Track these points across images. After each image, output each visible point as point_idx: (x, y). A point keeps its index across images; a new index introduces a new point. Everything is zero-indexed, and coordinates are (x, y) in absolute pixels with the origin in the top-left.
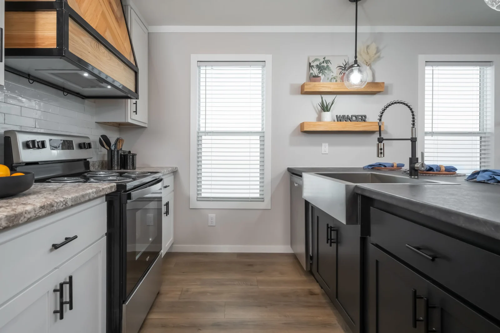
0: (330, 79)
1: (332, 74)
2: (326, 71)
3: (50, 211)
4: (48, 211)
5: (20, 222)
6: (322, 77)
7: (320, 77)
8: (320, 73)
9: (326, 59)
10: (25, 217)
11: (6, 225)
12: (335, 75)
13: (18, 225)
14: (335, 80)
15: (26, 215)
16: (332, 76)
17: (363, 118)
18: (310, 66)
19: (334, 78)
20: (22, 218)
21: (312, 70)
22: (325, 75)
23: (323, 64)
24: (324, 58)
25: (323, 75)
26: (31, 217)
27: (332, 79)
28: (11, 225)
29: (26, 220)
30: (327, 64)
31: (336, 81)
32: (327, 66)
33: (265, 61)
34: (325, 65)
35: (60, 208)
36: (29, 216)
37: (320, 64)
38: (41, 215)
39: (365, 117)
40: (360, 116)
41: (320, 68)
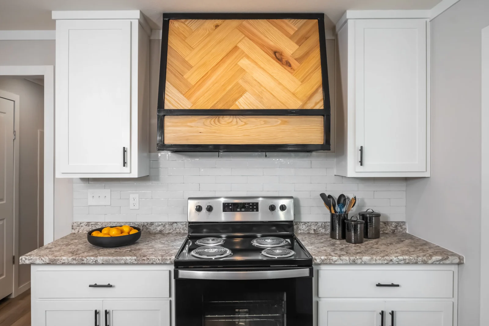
3: (80, 262)
4: (78, 262)
5: (57, 263)
10: (60, 261)
11: (49, 262)
13: (56, 264)
15: (61, 261)
20: (59, 262)
26: (65, 263)
28: (52, 263)
29: (61, 263)
35: (90, 262)
36: (64, 262)
38: (72, 263)
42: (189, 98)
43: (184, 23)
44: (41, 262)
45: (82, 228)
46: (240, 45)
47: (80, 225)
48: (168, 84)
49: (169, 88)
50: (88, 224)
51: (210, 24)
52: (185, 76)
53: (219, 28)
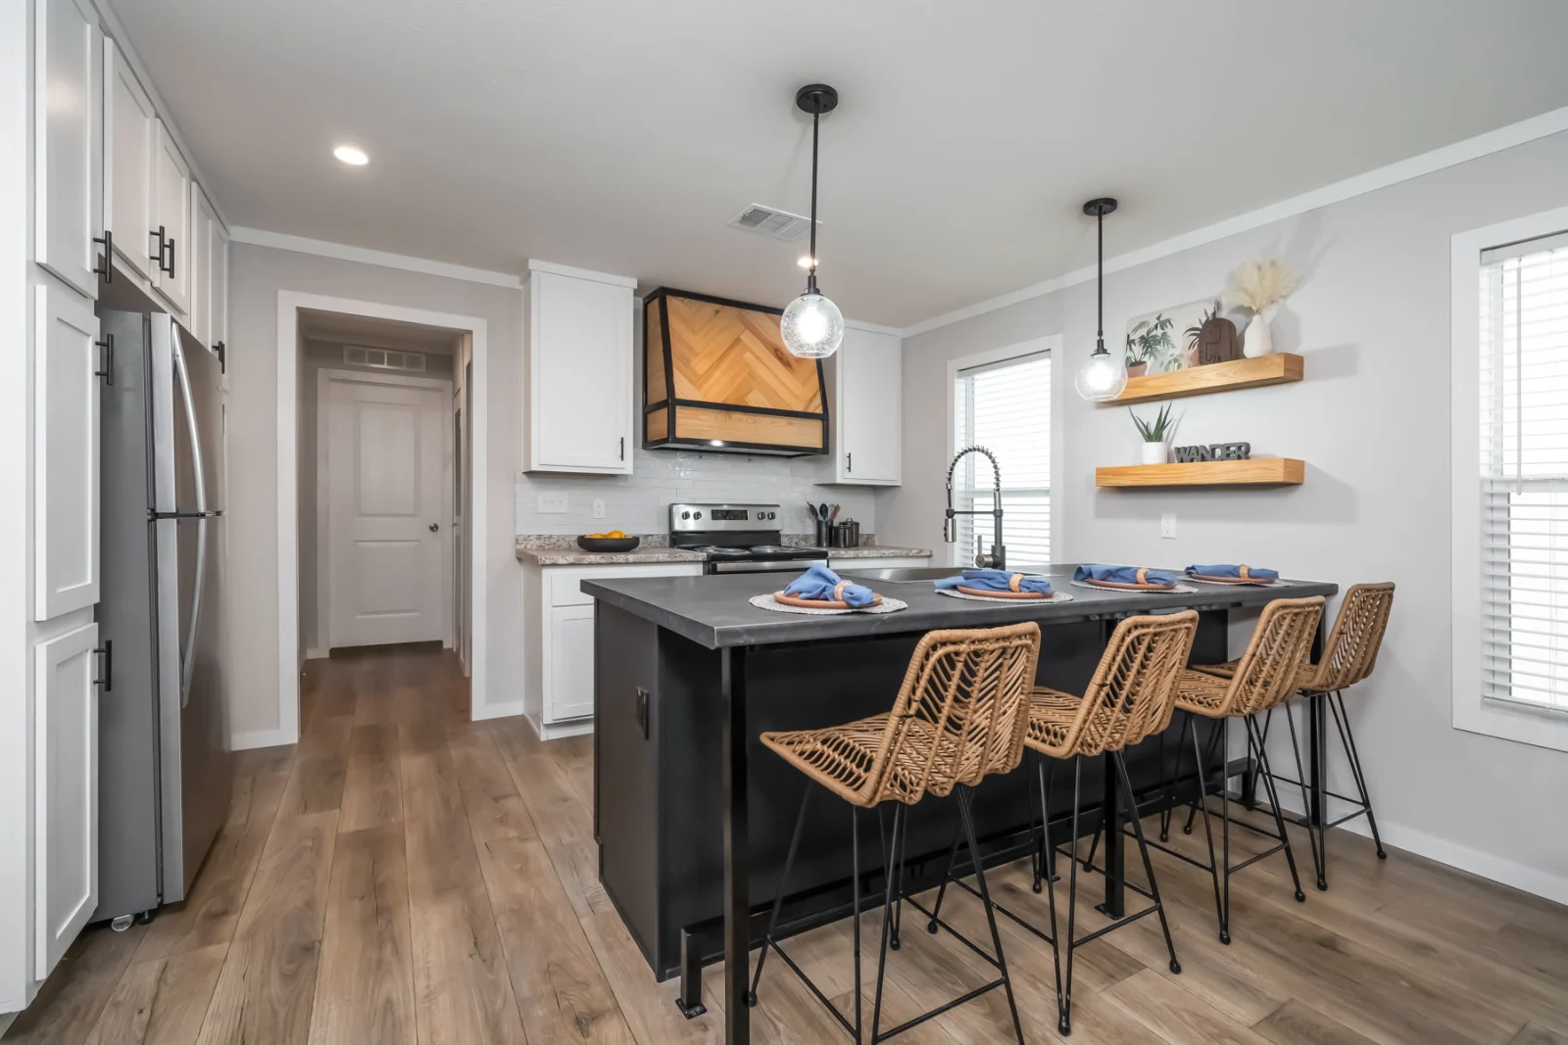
0: (1166, 363)
1: (1172, 351)
2: (1158, 347)
6: (1149, 360)
7: (1145, 362)
8: (1145, 354)
9: (1162, 319)
12: (1176, 352)
14: (1176, 364)
16: (1172, 355)
17: (1242, 452)
18: (1130, 342)
19: (1176, 360)
21: (1131, 349)
22: (1155, 357)
23: (1154, 333)
24: (1158, 318)
25: (1152, 358)
27: (1170, 362)
30: (1163, 329)
31: (1179, 366)
32: (1164, 334)
33: (1049, 350)
34: (1159, 332)
37: (1148, 333)
39: (1248, 447)
40: (1234, 445)
41: (1148, 343)
42: (699, 387)
43: (682, 301)
44: (565, 562)
45: (531, 543)
46: (742, 337)
47: (527, 538)
48: (676, 372)
49: (677, 377)
50: (539, 537)
51: (711, 307)
52: (692, 364)
53: (719, 314)
